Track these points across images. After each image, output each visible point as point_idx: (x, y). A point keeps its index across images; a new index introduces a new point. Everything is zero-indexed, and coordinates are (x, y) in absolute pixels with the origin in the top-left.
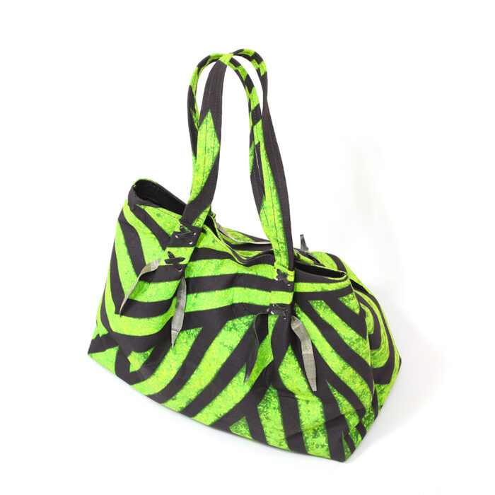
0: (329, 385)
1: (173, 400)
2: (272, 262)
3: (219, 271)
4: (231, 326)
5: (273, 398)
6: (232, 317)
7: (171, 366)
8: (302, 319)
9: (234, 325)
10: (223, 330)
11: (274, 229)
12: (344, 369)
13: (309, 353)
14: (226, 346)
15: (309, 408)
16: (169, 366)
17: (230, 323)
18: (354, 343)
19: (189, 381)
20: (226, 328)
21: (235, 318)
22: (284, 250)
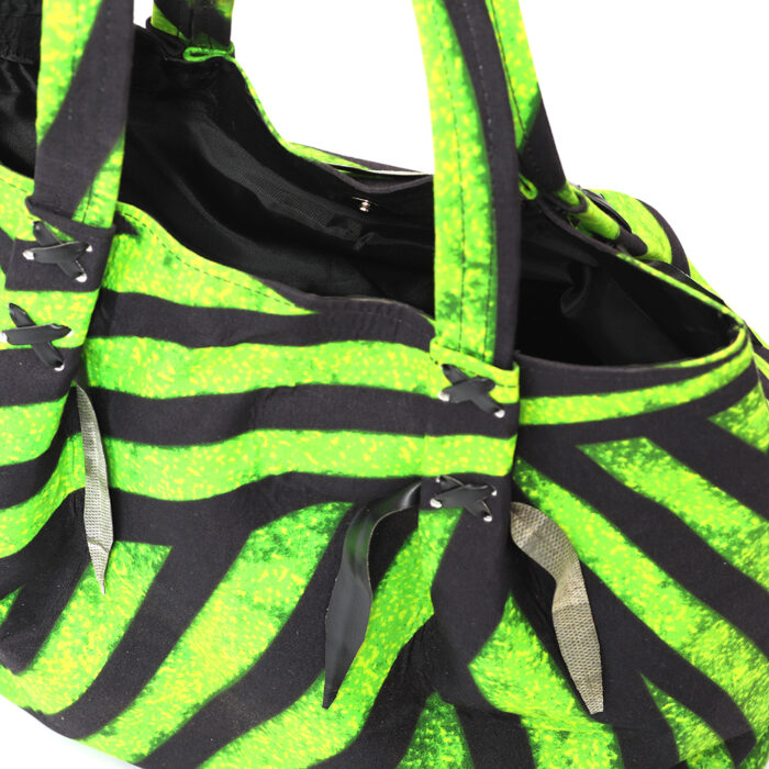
0: (651, 686)
1: (106, 734)
2: (421, 338)
3: (193, 380)
4: (267, 546)
5: (443, 732)
6: (266, 517)
7: (86, 641)
8: (547, 504)
9: (277, 539)
10: (240, 563)
11: (456, 210)
12: (702, 628)
13: (575, 601)
14: (260, 607)
15: (568, 753)
16: (78, 641)
17: (261, 538)
18: (742, 545)
19: (152, 684)
20: (249, 553)
21: (277, 516)
22: (483, 291)
